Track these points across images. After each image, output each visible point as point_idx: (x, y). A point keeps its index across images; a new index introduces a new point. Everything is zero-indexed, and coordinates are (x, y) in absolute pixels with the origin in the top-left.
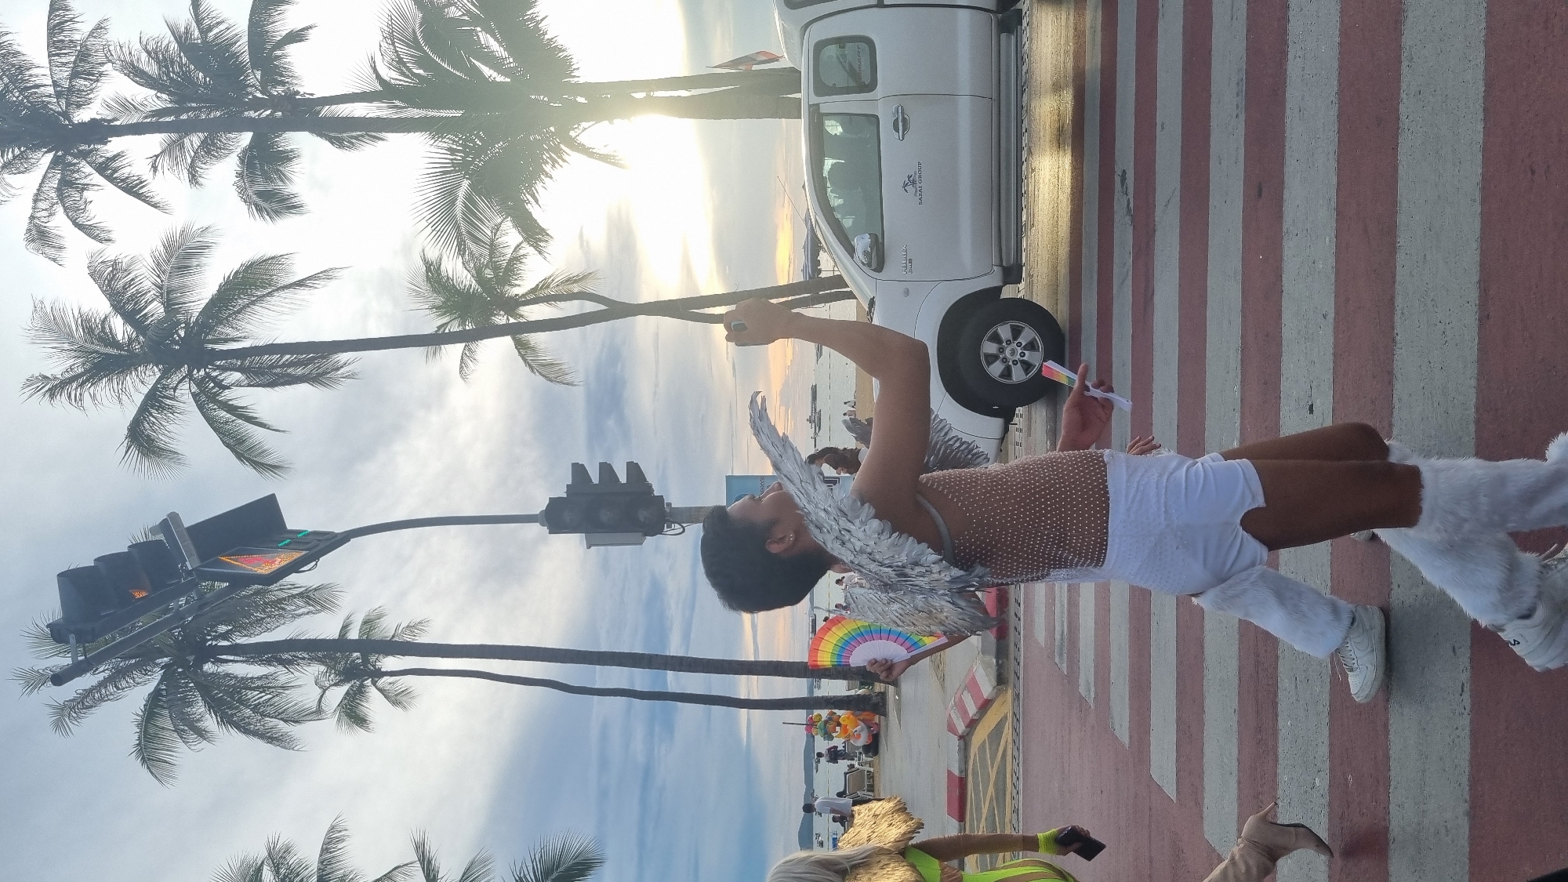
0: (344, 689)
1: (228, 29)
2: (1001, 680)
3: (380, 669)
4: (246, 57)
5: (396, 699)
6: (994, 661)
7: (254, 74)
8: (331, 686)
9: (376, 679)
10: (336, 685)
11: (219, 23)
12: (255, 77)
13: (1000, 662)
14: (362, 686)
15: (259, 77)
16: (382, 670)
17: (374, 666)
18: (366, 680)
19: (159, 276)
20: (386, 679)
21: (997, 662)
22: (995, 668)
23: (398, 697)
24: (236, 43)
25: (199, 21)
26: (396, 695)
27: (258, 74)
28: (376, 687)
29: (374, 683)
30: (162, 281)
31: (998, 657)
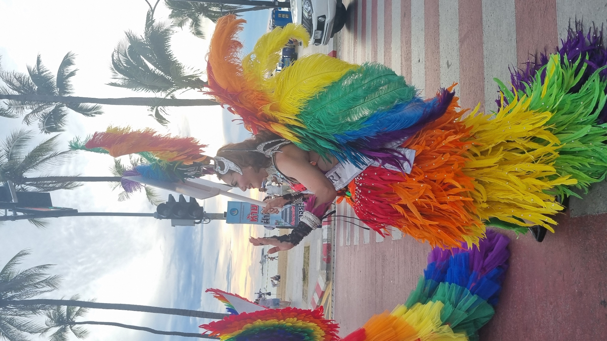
0: (57, 329)
1: (49, 73)
2: (328, 279)
3: (74, 321)
4: (55, 84)
5: (80, 335)
6: (326, 271)
7: (57, 89)
8: (52, 327)
9: (72, 326)
10: (54, 326)
11: (46, 71)
12: (57, 91)
13: (328, 272)
14: (65, 328)
15: (58, 90)
16: (75, 322)
17: (72, 321)
18: (68, 325)
19: (8, 148)
20: (77, 326)
21: (327, 272)
22: (325, 275)
23: (81, 334)
24: (52, 78)
25: (38, 69)
26: (80, 334)
27: (58, 89)
28: (72, 330)
29: (71, 327)
30: (9, 150)
31: (327, 270)
